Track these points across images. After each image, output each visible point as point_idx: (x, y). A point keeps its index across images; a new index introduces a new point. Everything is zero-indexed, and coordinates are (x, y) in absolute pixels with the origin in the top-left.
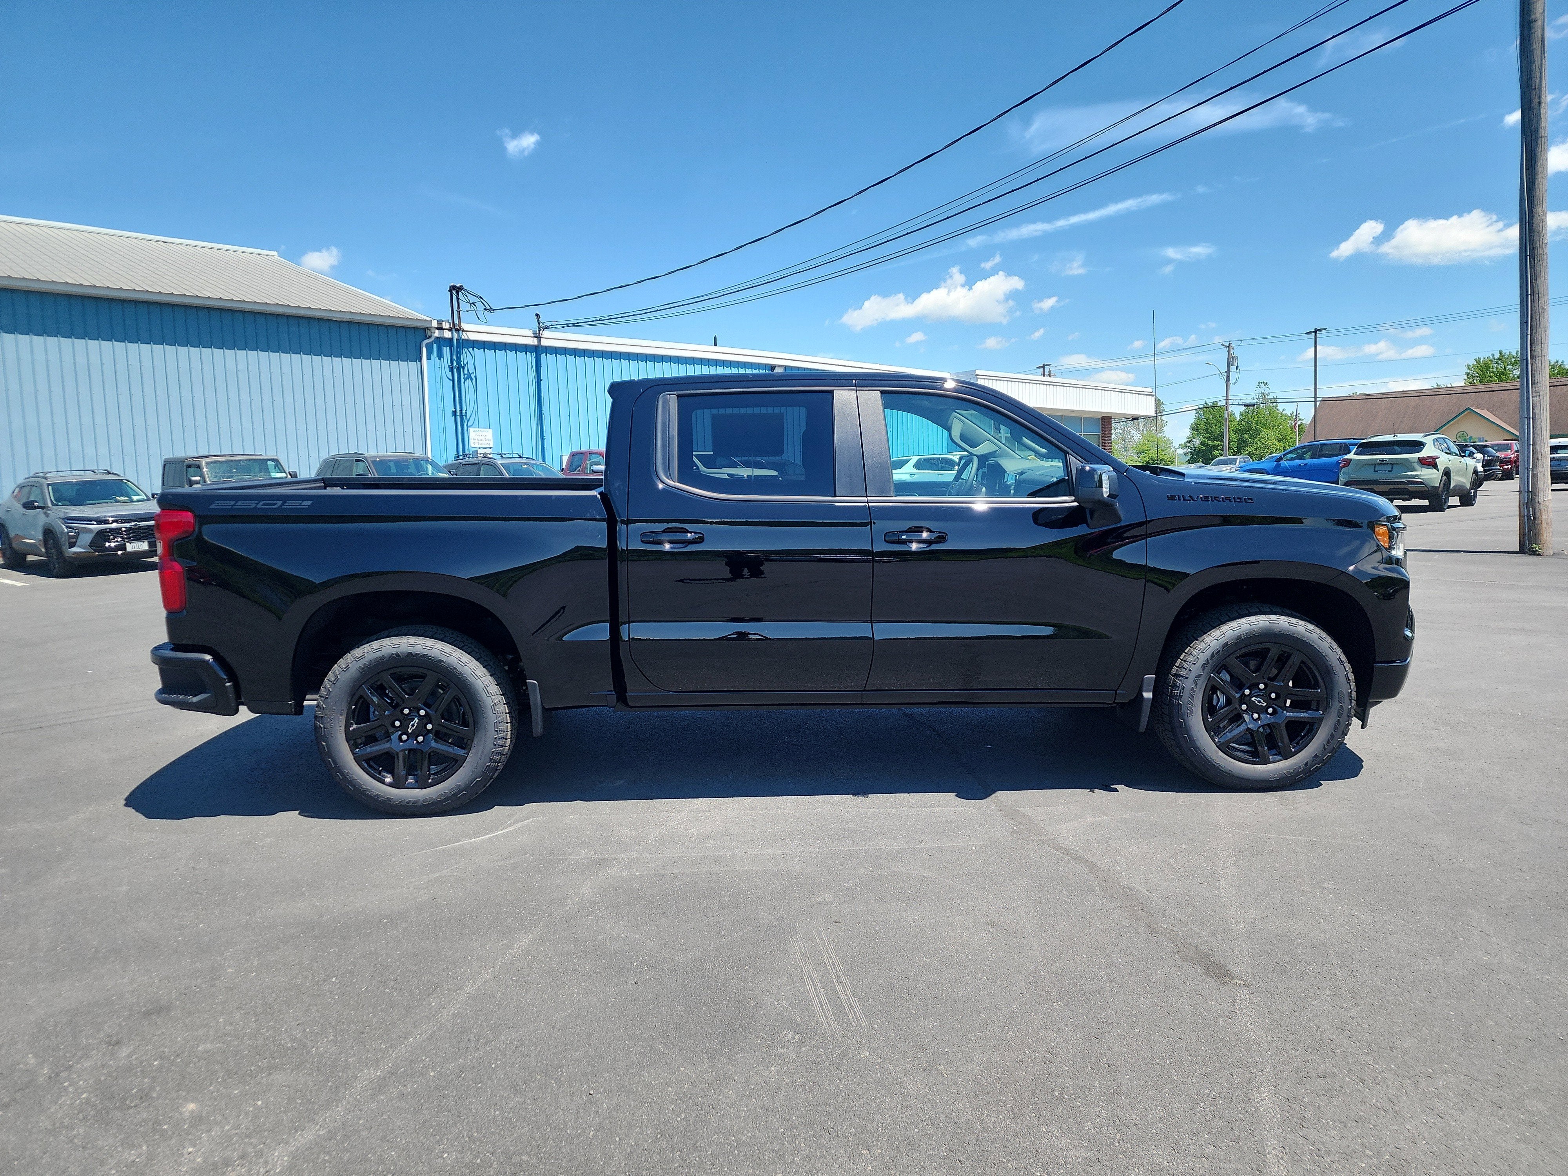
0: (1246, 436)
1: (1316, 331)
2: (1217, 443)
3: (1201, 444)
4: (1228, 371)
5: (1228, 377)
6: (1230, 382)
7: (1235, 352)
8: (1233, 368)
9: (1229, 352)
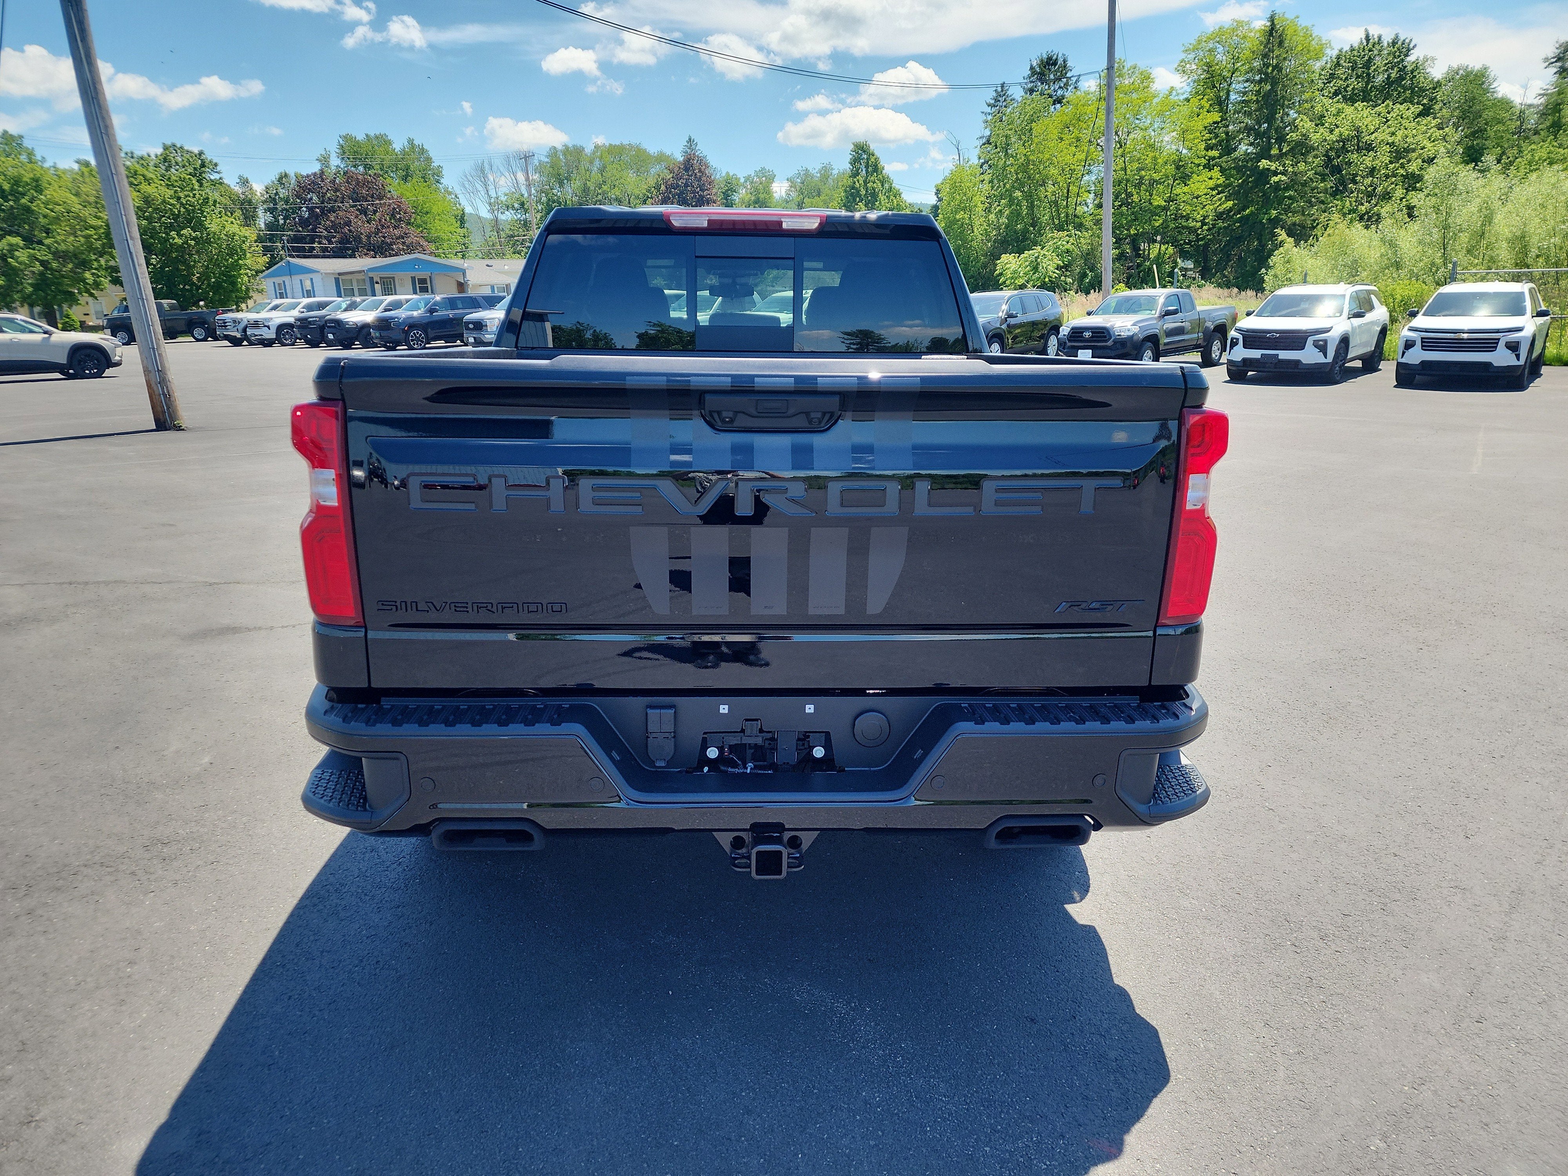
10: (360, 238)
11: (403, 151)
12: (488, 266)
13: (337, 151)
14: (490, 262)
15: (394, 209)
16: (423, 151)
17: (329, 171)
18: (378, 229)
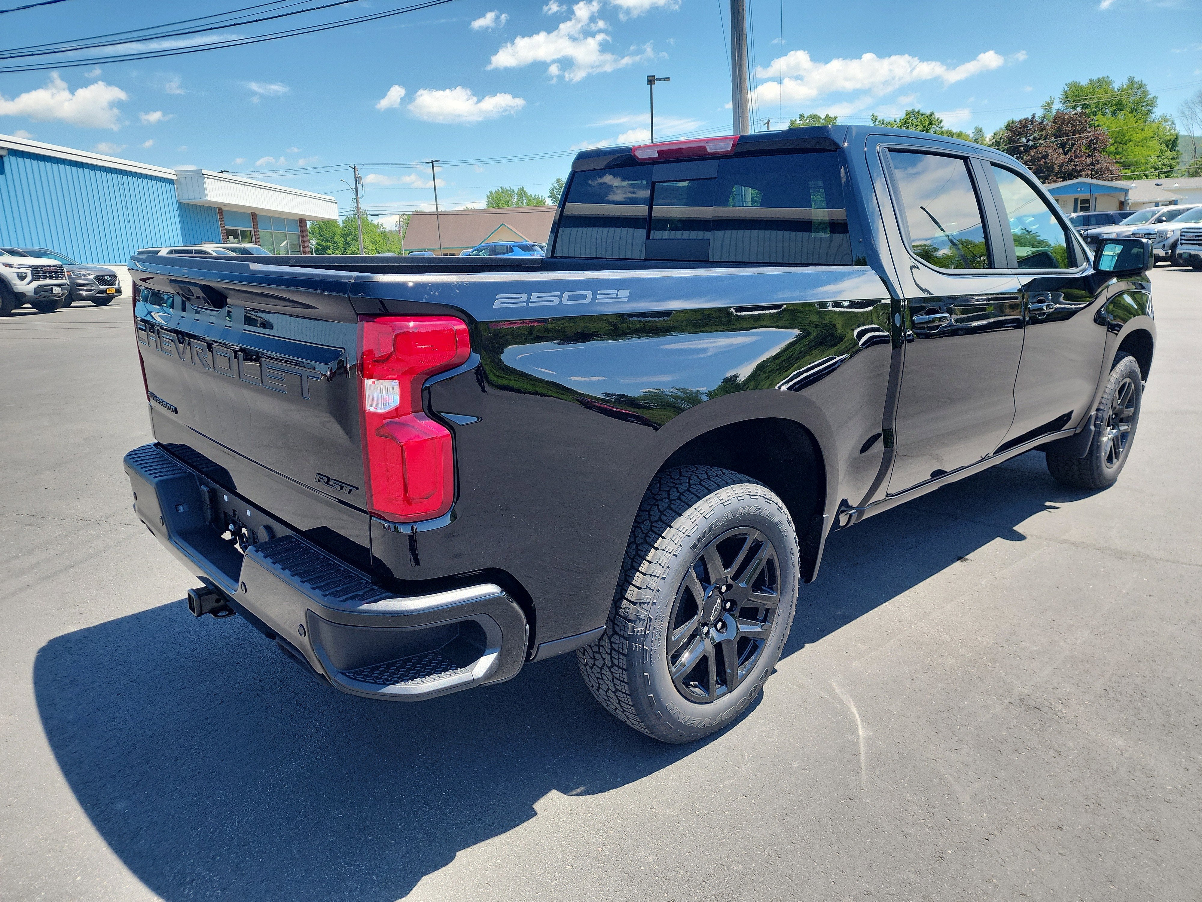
0: (349, 239)
1: (432, 162)
2: (329, 244)
3: (318, 244)
4: (356, 188)
5: (357, 192)
6: (359, 196)
7: (360, 173)
8: (359, 186)
9: (355, 172)
10: (1053, 168)
11: (1122, 89)
12: (1157, 185)
13: (1061, 97)
14: (1159, 181)
15: (1092, 140)
16: (1141, 86)
17: (1050, 114)
18: (1072, 159)
